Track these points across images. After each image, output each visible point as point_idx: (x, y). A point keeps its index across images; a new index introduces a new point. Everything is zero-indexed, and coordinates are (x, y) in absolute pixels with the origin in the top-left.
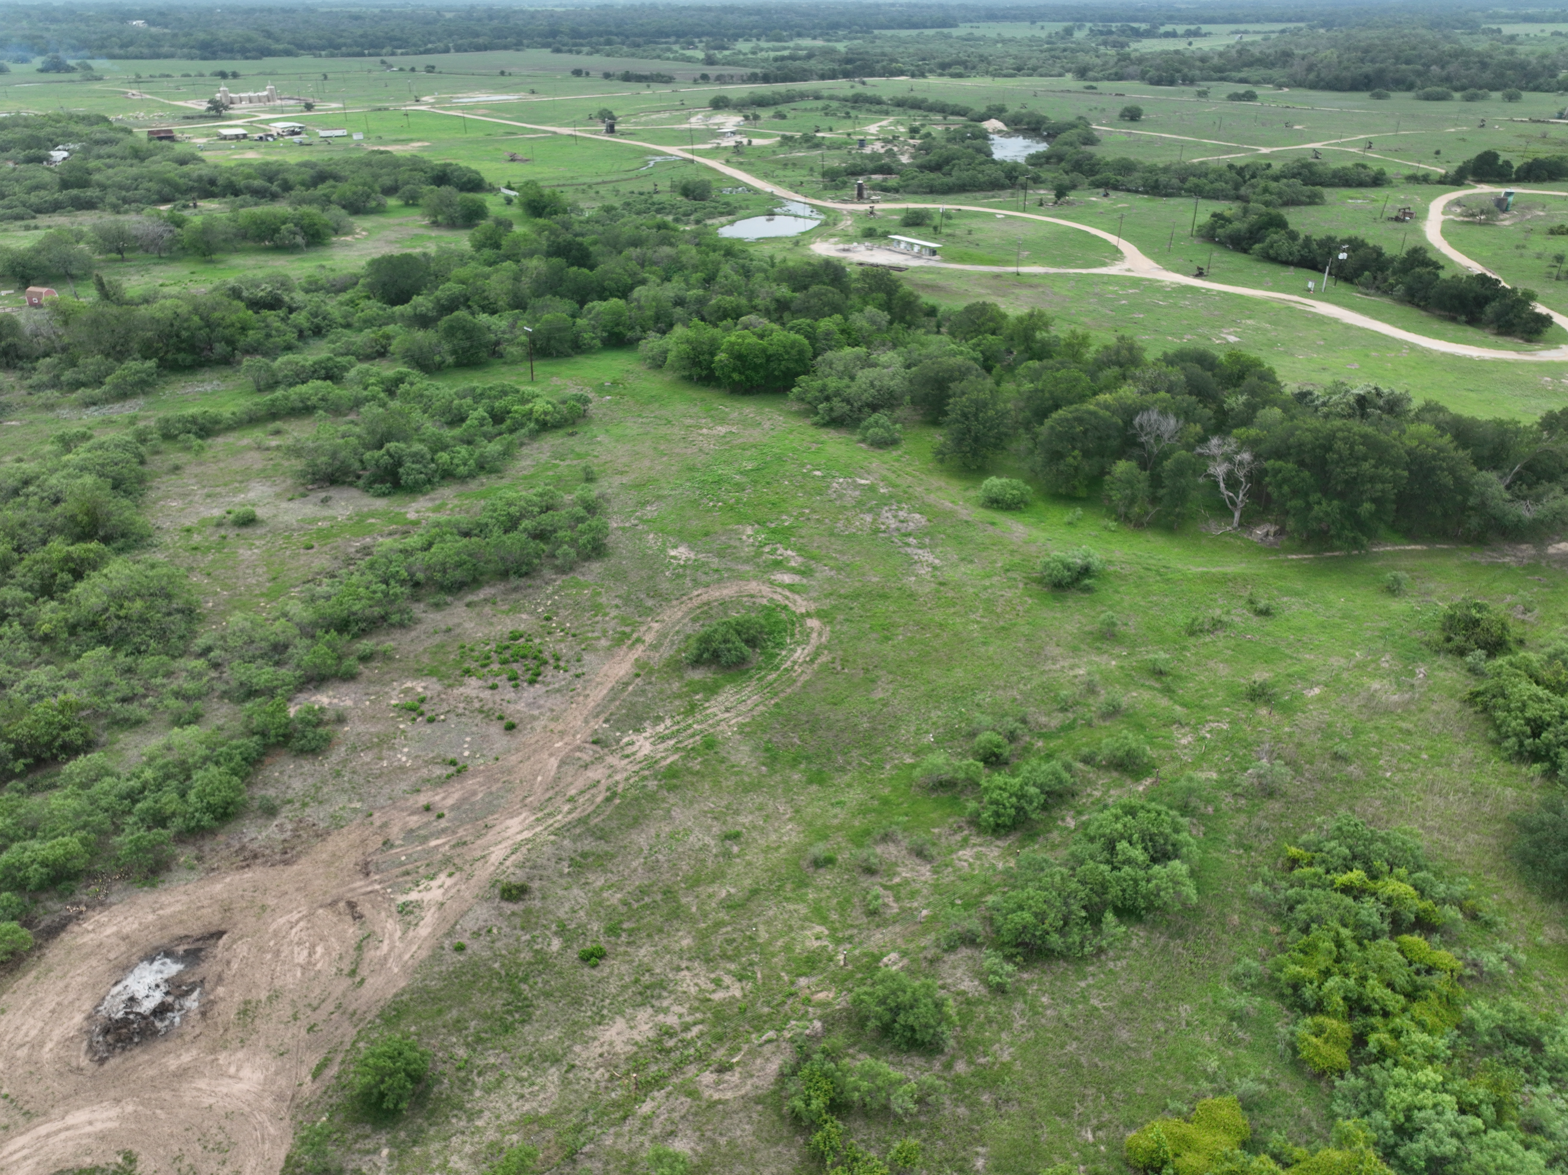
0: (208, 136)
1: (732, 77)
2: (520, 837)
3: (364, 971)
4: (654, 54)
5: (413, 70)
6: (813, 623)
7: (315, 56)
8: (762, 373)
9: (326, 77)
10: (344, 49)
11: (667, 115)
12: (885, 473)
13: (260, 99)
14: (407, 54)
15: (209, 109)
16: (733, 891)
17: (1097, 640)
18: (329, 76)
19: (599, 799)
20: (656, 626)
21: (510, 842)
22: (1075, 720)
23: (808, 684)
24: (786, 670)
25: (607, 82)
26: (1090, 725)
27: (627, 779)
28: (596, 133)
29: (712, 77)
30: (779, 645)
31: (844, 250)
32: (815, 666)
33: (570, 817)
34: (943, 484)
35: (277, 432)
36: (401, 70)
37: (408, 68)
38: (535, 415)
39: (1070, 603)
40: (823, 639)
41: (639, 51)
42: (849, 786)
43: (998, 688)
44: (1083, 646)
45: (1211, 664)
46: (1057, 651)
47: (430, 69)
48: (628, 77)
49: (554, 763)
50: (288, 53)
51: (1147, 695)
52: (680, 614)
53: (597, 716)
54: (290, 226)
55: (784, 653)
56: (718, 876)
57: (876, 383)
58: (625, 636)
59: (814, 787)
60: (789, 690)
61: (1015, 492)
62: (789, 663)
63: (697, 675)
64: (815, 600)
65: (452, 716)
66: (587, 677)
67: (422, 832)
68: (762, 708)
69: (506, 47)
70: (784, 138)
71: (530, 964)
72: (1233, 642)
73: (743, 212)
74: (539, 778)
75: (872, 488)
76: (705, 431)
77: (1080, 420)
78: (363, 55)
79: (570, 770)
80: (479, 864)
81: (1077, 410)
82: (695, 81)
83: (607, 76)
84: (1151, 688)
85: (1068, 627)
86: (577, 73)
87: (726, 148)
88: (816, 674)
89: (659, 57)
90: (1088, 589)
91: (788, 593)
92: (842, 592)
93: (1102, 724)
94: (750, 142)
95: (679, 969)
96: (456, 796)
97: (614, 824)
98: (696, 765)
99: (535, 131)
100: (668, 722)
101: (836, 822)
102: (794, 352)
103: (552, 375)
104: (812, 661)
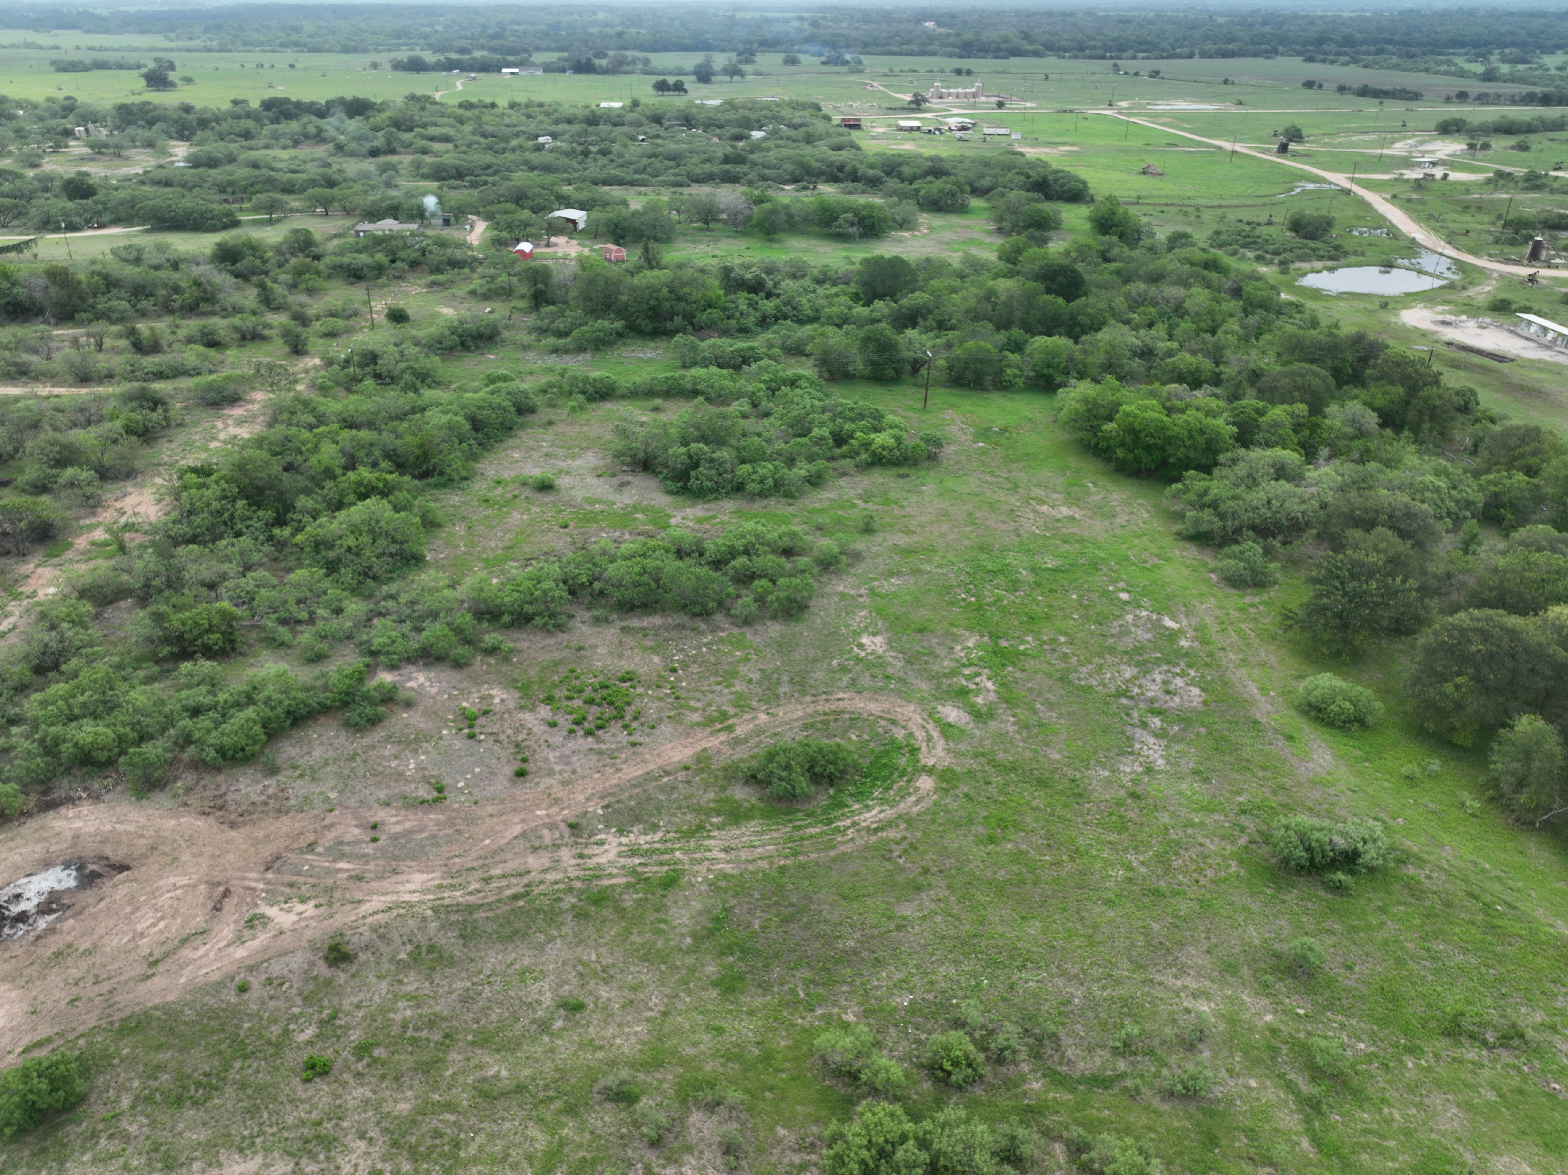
0: (890, 126)
1: (1499, 96)
2: (407, 897)
3: (161, 968)
4: (1422, 66)
5: (1137, 74)
6: (926, 783)
7: (1059, 57)
8: (1157, 455)
9: (1047, 77)
10: (1088, 52)
11: (1374, 137)
12: (1209, 621)
13: (966, 95)
14: (1148, 58)
15: (911, 102)
16: (504, 1073)
17: (1276, 970)
18: (1051, 77)
19: (509, 892)
20: (763, 717)
21: (395, 898)
22: (1123, 1076)
23: (843, 858)
24: (838, 830)
25: (1338, 96)
26: (1134, 1094)
27: (556, 883)
28: (1265, 151)
29: (1472, 95)
30: (859, 796)
31: (1444, 323)
32: (873, 838)
33: (468, 898)
34: (1273, 659)
35: (656, 409)
36: (1126, 73)
37: (1132, 72)
38: (873, 447)
39: (1291, 897)
40: (915, 809)
41: (1410, 63)
42: (751, 1013)
43: (1063, 974)
44: (1245, 971)
45: (1436, 1100)
46: (1203, 960)
47: (1155, 74)
48: (1365, 92)
49: (517, 829)
50: (1036, 54)
51: (1272, 1093)
52: (800, 713)
53: (603, 797)
54: (850, 216)
55: (856, 806)
56: (509, 1047)
57: (1275, 503)
58: (724, 716)
59: (714, 993)
60: (813, 856)
61: (1347, 705)
62: (848, 822)
63: (740, 793)
64: (958, 754)
65: (491, 739)
66: (640, 749)
67: (347, 849)
68: (764, 864)
69: (1256, 55)
70: (1500, 175)
71: (269, 1043)
72: (1516, 1082)
73: (1353, 259)
74: (487, 842)
75: (1173, 636)
76: (1045, 508)
77: (1485, 636)
78: (1103, 57)
79: (522, 844)
80: (349, 907)
81: (1489, 619)
82: (1448, 100)
83: (1342, 89)
84: (1290, 1087)
85: (1252, 932)
86: (1309, 85)
87: (1408, 180)
88: (867, 848)
89: (1427, 70)
90: (1339, 889)
91: (935, 734)
92: (1000, 756)
93: (1156, 1103)
94: (1446, 176)
95: (362, 1136)
96: (408, 825)
97: (491, 927)
98: (629, 901)
99: (1200, 144)
100: (658, 836)
101: (689, 1051)
102: (1200, 440)
103: (952, 406)
104: (876, 831)
